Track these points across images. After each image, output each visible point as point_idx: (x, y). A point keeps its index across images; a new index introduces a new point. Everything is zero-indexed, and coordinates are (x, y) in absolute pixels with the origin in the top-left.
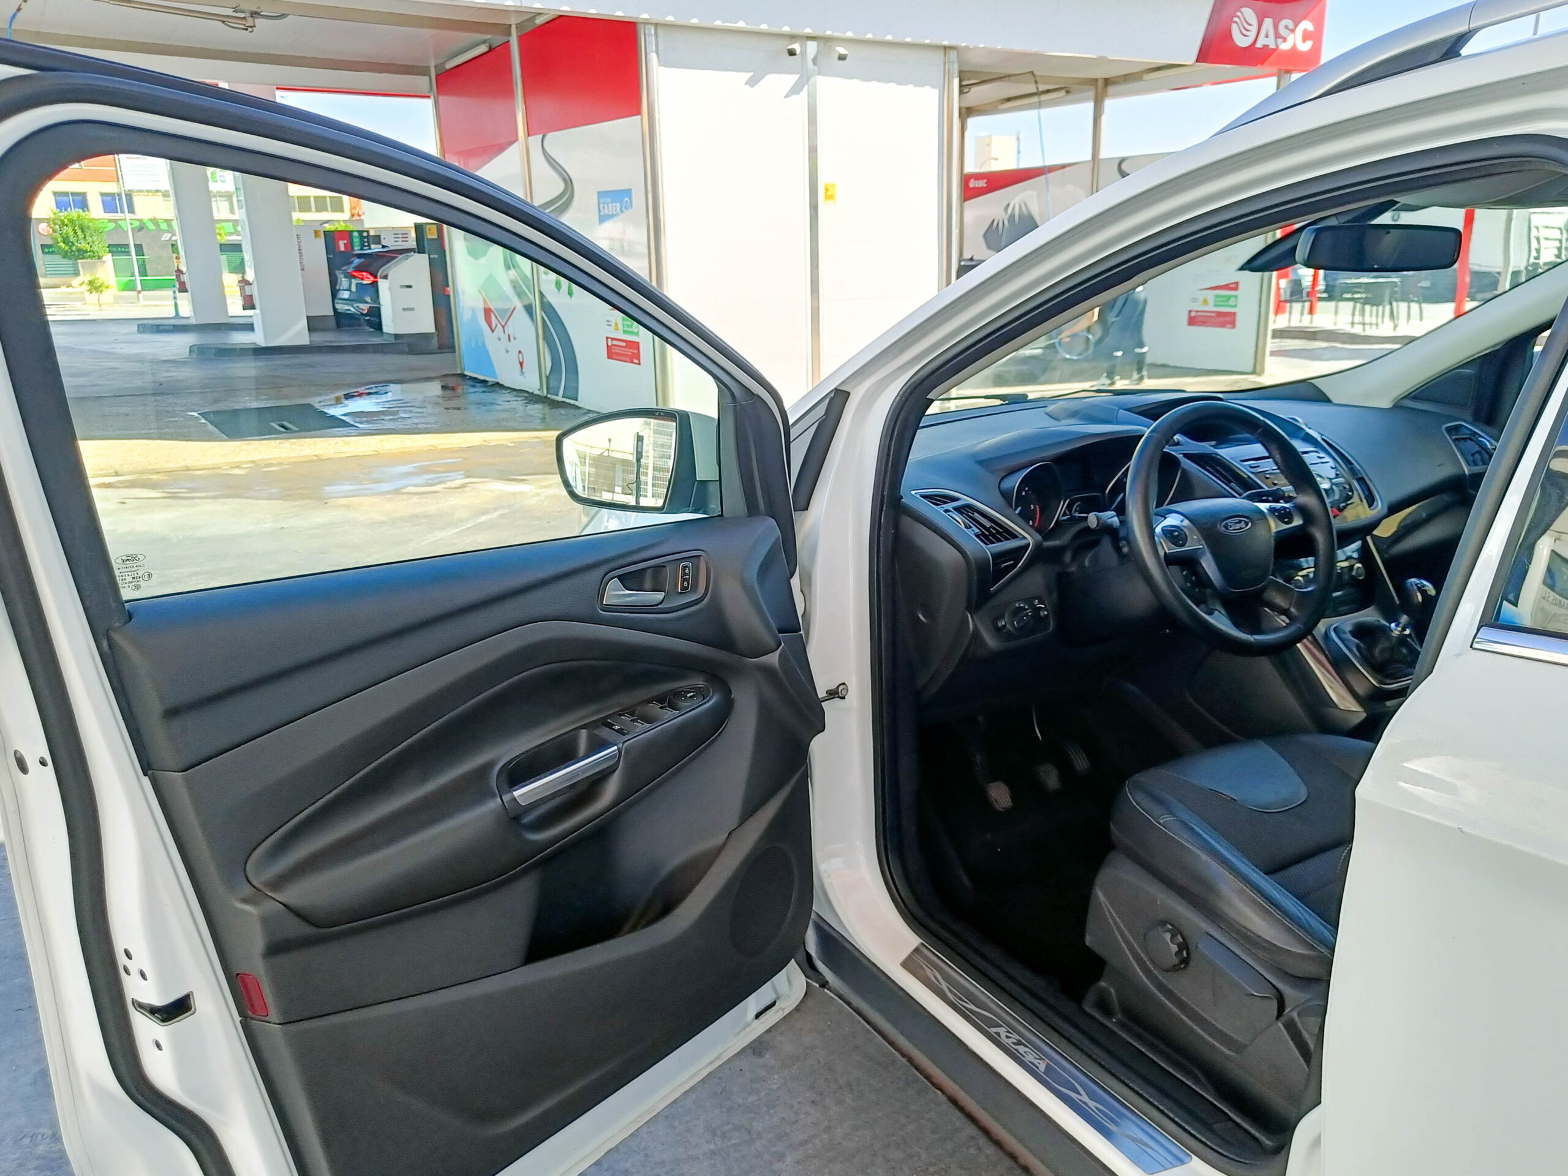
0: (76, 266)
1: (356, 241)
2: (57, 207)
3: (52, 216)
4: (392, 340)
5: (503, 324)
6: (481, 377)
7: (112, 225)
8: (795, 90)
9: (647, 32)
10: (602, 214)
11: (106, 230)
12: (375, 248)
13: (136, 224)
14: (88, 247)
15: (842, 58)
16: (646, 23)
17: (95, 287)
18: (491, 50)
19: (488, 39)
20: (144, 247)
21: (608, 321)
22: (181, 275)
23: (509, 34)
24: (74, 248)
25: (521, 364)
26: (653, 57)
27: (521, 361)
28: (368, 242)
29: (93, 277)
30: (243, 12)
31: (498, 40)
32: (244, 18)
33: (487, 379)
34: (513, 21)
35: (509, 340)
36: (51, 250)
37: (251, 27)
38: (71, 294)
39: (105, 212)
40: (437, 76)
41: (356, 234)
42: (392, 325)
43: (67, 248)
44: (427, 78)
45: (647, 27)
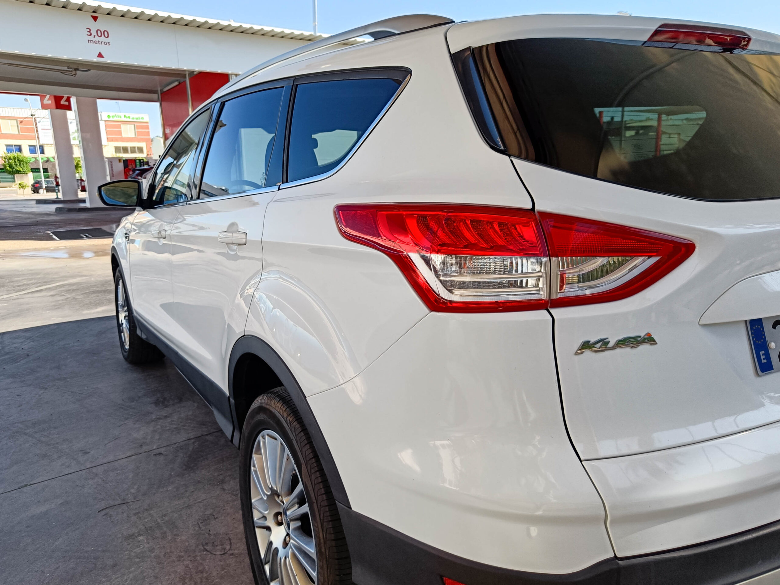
0: (14, 178)
1: (138, 164)
2: (7, 151)
3: (4, 155)
7: (33, 160)
9: (232, 77)
11: (31, 162)
12: (146, 167)
13: (45, 159)
14: (21, 169)
16: (232, 74)
17: (22, 186)
18: (180, 83)
19: (178, 79)
20: (49, 169)
22: (57, 179)
23: (186, 77)
24: (14, 170)
28: (143, 164)
29: (22, 182)
30: (71, 68)
31: (182, 80)
32: (71, 71)
34: (186, 73)
36: (3, 171)
37: (75, 74)
38: (12, 190)
39: (30, 153)
40: (161, 94)
41: (138, 161)
43: (10, 170)
44: (157, 95)
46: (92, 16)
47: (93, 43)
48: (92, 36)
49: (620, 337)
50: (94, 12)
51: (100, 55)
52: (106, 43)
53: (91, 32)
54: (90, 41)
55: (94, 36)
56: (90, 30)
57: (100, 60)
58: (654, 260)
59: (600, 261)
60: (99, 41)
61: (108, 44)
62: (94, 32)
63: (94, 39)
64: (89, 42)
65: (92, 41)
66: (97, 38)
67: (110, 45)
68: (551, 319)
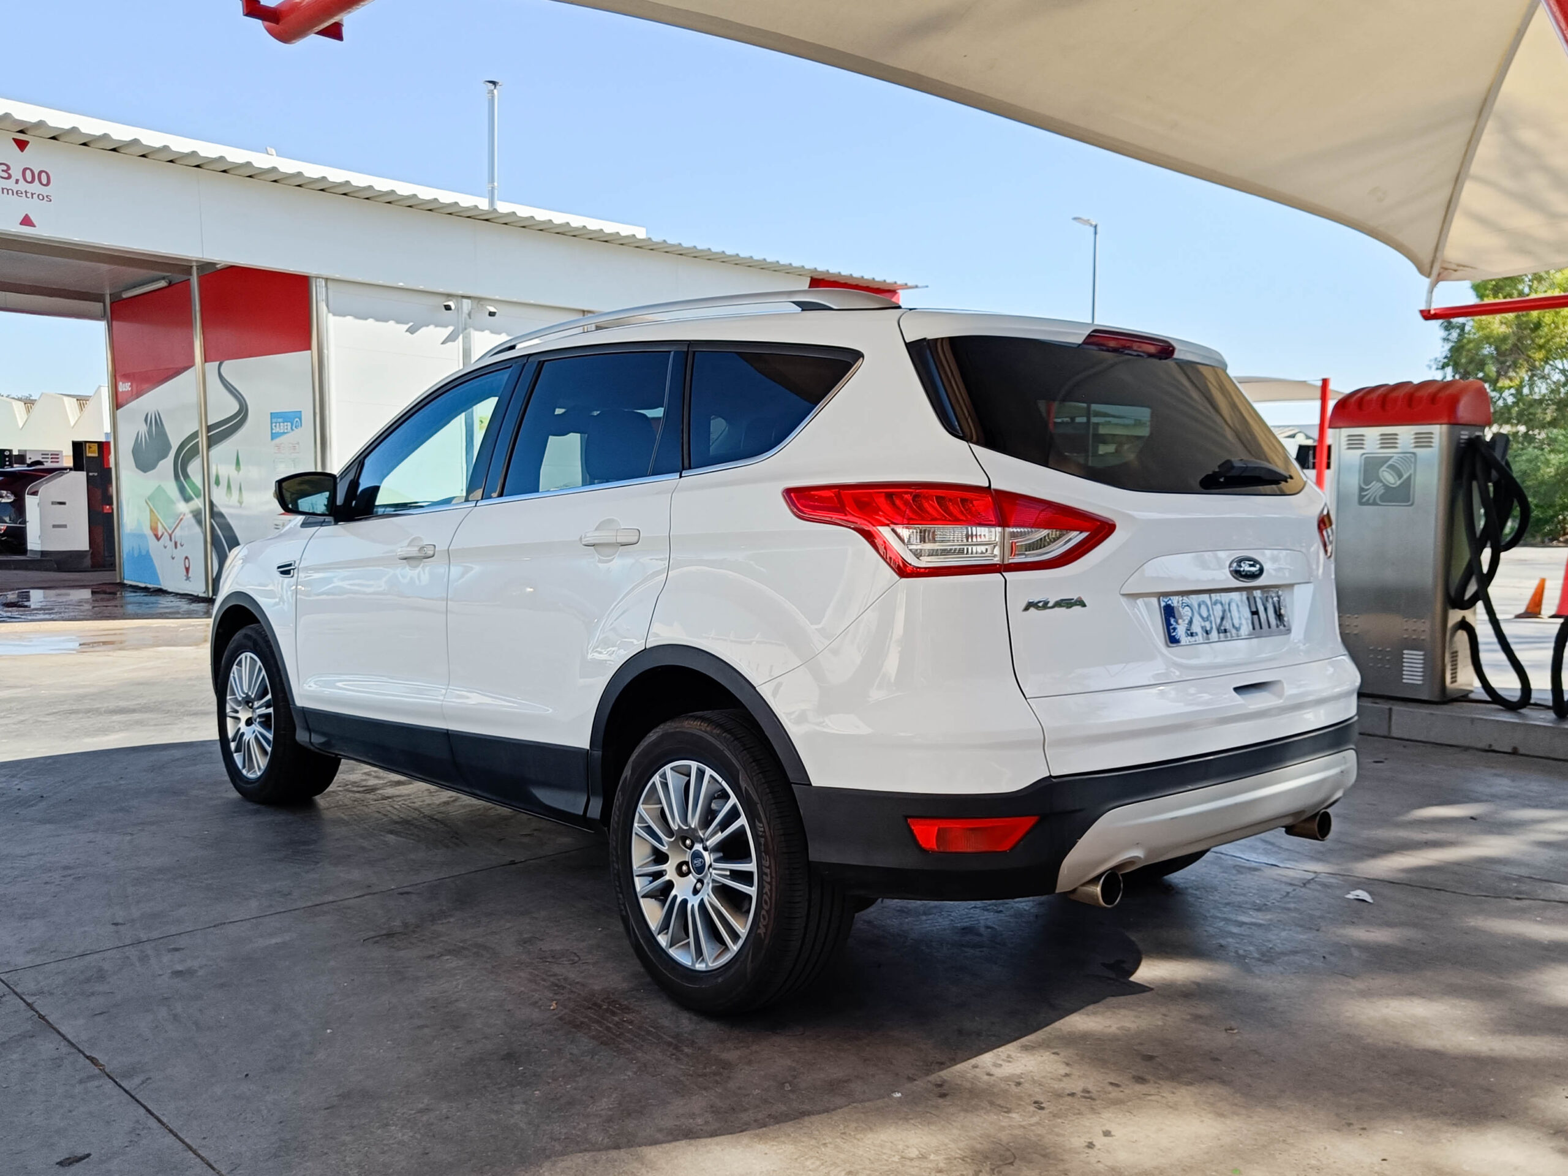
4: (38, 557)
5: (170, 532)
6: (143, 585)
8: (450, 338)
9: (318, 284)
10: (274, 431)
12: (19, 467)
15: (492, 314)
16: (318, 277)
18: (170, 284)
19: (168, 276)
21: (276, 525)
23: (190, 274)
25: (187, 570)
26: (323, 307)
27: (187, 566)
28: (10, 461)
31: (178, 278)
33: (149, 586)
34: (194, 264)
35: (176, 547)
40: (112, 304)
42: (39, 542)
44: (102, 304)
45: (318, 280)
46: (15, 140)
47: (13, 194)
48: (13, 180)
49: (1058, 599)
50: (21, 132)
51: (27, 221)
52: (41, 197)
53: (10, 172)
54: (5, 191)
55: (17, 181)
56: (9, 168)
57: (26, 230)
58: (1085, 535)
59: (1044, 532)
60: (26, 192)
61: (46, 198)
62: (16, 173)
63: (15, 188)
64: (3, 193)
65: (10, 192)
66: (23, 186)
67: (50, 201)
68: (1004, 580)
